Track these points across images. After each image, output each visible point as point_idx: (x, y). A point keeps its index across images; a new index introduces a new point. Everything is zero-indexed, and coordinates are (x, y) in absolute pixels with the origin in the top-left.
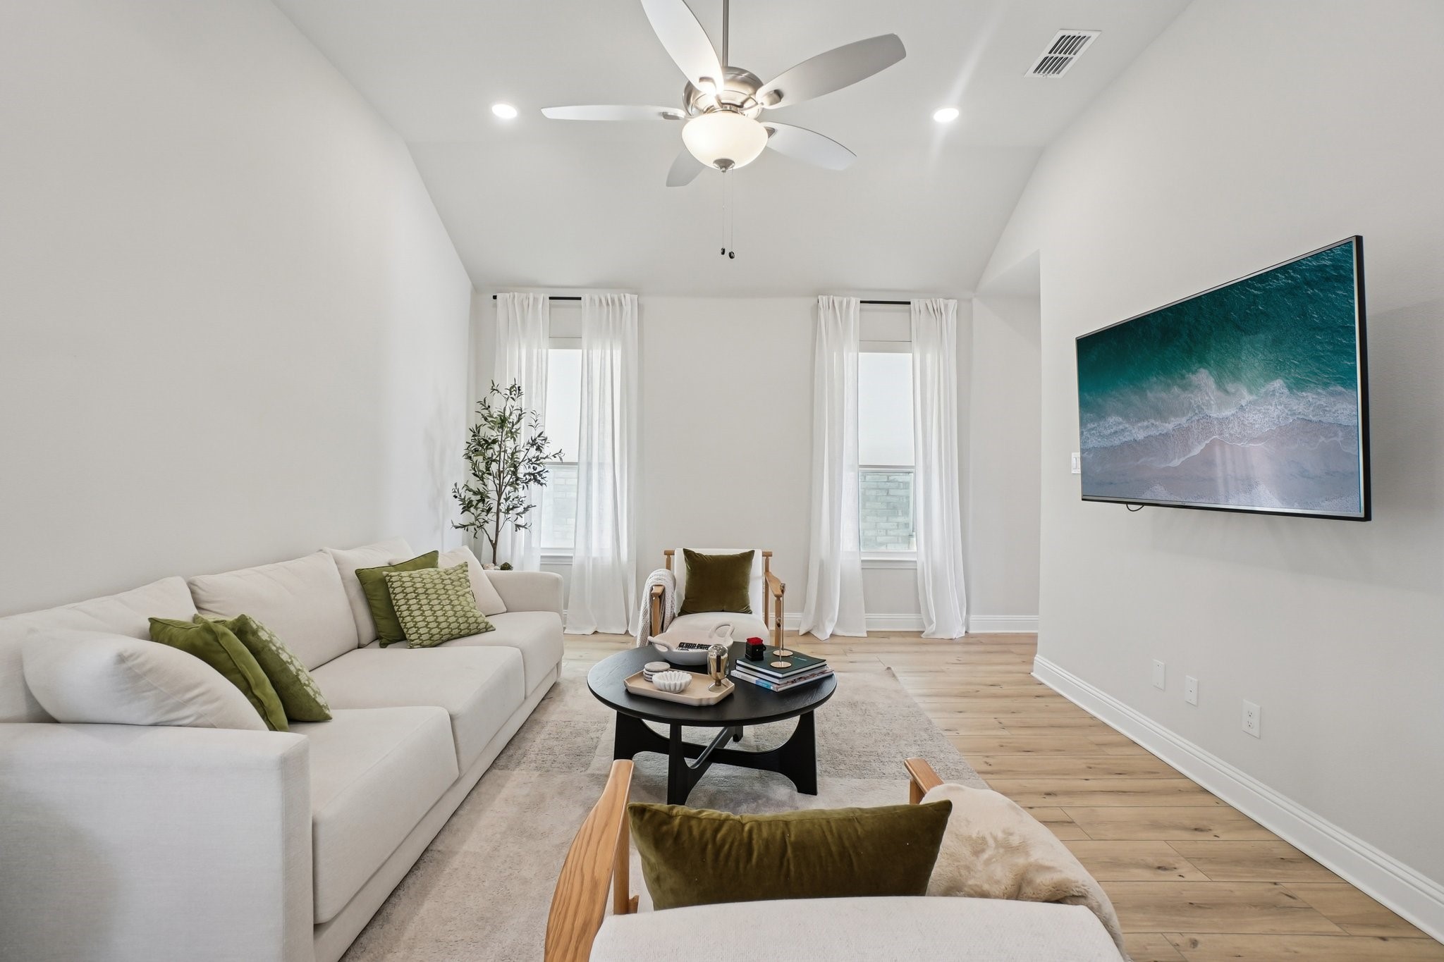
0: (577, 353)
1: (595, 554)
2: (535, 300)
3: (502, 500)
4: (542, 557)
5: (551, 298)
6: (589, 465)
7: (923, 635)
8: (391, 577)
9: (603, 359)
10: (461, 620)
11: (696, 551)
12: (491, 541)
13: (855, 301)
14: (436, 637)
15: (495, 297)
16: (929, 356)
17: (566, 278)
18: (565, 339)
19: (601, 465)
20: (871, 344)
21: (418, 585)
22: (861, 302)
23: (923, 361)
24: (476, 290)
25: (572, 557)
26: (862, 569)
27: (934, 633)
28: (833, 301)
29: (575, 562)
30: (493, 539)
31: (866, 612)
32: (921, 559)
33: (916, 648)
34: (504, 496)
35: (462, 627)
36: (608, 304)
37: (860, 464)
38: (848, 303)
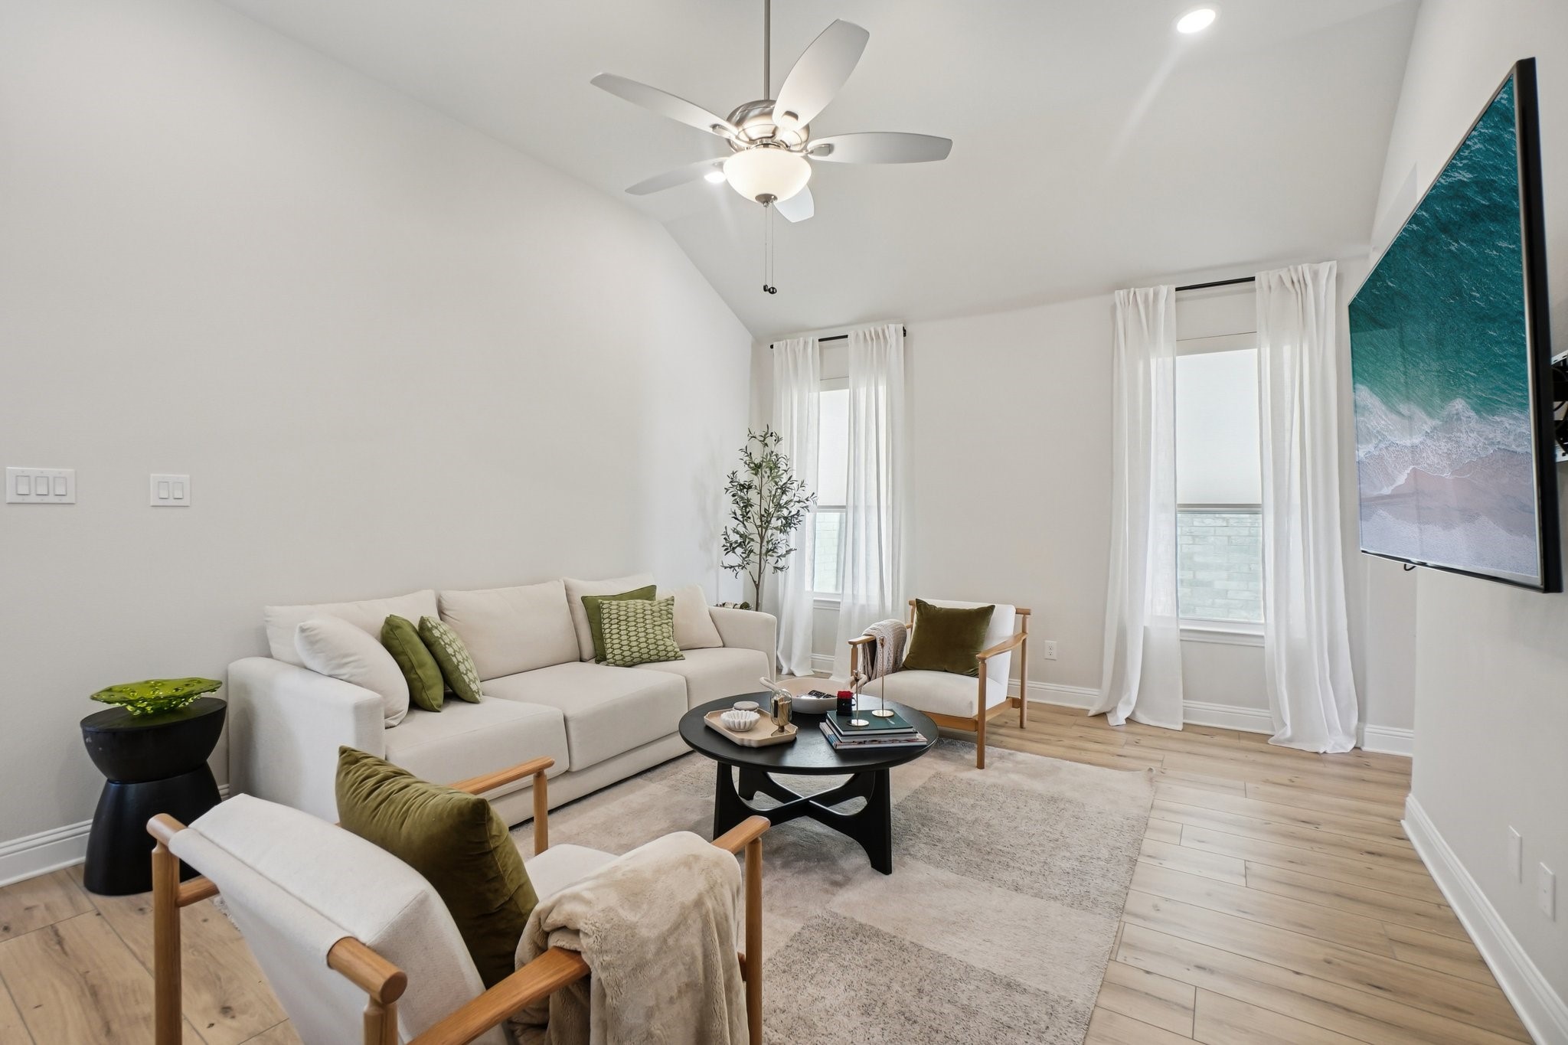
0: (844, 394)
1: (862, 600)
2: (806, 343)
3: (765, 543)
4: (815, 601)
5: (820, 340)
6: (855, 508)
7: (1270, 741)
8: (603, 604)
9: (868, 396)
10: (651, 647)
11: (930, 601)
12: (755, 582)
13: (1166, 290)
14: (628, 659)
15: (772, 347)
16: (1287, 350)
17: (830, 318)
18: (835, 380)
19: (868, 508)
20: (1192, 343)
21: (622, 613)
22: (1177, 289)
23: (1276, 357)
24: (757, 342)
25: (839, 603)
26: (1181, 640)
27: (1290, 740)
28: (1135, 293)
29: (843, 609)
30: (757, 580)
31: (1184, 698)
32: (1270, 635)
33: (1260, 758)
34: (766, 540)
35: (652, 653)
36: (872, 339)
37: (1178, 502)
38: (1156, 295)
